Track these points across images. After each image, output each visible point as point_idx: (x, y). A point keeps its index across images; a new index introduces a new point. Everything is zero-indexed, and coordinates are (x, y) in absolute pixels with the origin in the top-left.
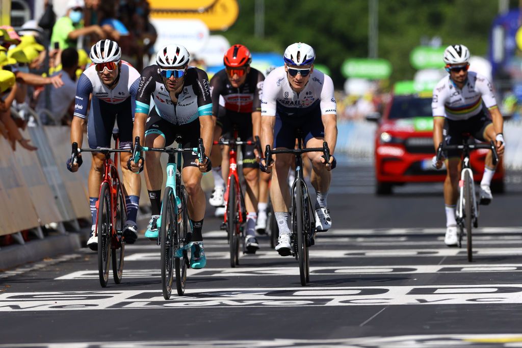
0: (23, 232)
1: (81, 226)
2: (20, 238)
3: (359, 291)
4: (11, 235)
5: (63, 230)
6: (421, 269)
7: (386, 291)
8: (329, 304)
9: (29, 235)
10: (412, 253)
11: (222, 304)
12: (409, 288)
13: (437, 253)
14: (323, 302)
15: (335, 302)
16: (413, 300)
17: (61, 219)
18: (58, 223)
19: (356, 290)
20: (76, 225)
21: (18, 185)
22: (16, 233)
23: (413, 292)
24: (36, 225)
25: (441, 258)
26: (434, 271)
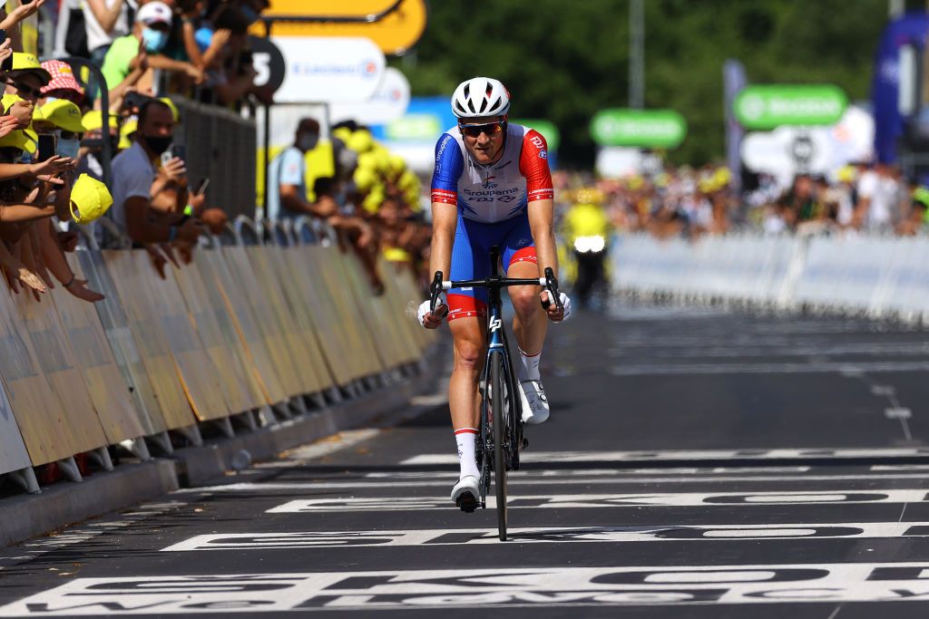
0: (78, 457)
1: (175, 446)
2: (74, 469)
3: (772, 575)
4: (55, 463)
5: (145, 453)
6: (872, 530)
7: (824, 573)
8: (724, 599)
9: (89, 463)
10: (836, 497)
11: (515, 600)
12: (869, 568)
13: (886, 496)
14: (714, 596)
15: (735, 596)
16: (884, 591)
17: (142, 433)
18: (137, 440)
19: (763, 572)
20: (167, 444)
21: (64, 367)
22: (66, 460)
23: (878, 575)
24: (101, 443)
25: (899, 505)
26: (899, 534)
